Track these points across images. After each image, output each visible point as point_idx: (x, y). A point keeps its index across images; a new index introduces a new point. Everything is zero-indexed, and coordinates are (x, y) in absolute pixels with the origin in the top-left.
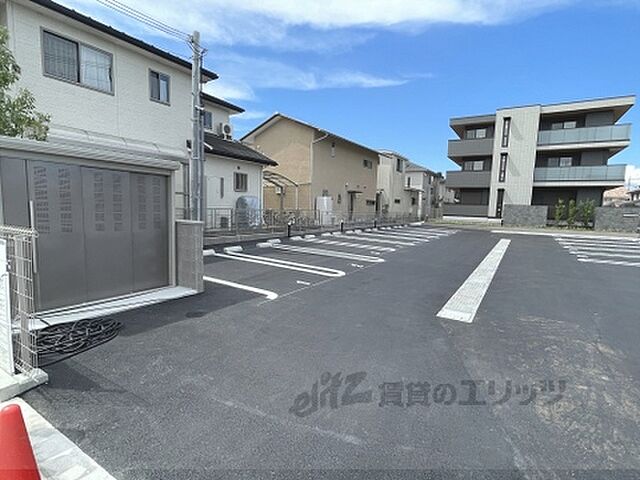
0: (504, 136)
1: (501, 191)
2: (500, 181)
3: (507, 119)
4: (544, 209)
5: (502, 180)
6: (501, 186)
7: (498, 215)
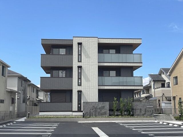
0: (79, 55)
1: (80, 92)
2: (78, 85)
3: (80, 44)
4: (107, 105)
5: (80, 84)
6: (80, 88)
7: (79, 110)
